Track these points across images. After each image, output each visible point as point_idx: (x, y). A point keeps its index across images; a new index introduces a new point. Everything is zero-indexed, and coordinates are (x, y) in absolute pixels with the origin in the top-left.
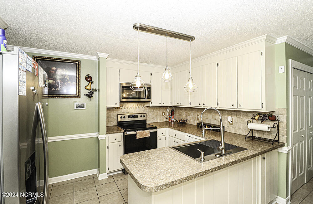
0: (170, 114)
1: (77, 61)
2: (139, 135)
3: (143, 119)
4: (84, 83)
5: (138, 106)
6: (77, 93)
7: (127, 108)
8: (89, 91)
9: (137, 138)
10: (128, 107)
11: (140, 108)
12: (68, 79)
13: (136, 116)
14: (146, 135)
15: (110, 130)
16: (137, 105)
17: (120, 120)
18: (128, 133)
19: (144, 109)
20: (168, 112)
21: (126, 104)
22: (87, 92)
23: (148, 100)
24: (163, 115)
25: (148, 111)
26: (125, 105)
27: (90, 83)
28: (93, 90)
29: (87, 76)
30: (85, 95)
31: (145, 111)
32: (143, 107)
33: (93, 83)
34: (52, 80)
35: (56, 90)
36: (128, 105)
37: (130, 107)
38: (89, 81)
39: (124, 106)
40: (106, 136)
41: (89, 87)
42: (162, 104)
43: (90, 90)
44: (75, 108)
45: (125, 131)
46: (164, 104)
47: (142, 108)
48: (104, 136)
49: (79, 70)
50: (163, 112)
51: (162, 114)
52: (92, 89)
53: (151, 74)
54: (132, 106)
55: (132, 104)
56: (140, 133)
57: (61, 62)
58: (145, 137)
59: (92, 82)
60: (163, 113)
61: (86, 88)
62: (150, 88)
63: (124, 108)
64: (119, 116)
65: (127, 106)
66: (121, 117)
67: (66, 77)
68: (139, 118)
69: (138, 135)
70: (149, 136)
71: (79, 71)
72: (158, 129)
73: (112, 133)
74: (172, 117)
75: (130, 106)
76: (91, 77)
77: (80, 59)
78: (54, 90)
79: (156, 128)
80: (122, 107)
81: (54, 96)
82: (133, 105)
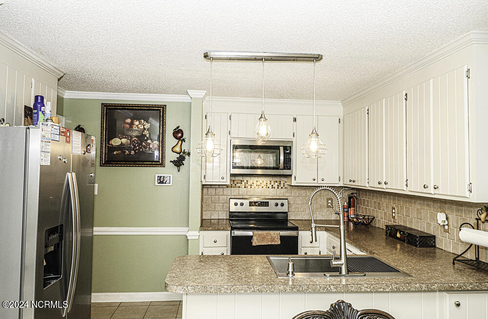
0: (346, 204)
1: (160, 106)
2: (257, 239)
3: (279, 209)
4: (170, 141)
5: (272, 184)
6: (159, 159)
7: (249, 187)
8: (179, 155)
9: (254, 244)
10: (251, 185)
11: (276, 187)
12: (148, 136)
13: (266, 204)
14: (273, 241)
15: (206, 225)
16: (269, 182)
17: (233, 209)
18: (237, 233)
19: (284, 190)
20: (340, 200)
21: (248, 178)
22: (175, 157)
23: (287, 172)
24: (329, 204)
25: (292, 195)
26: (245, 181)
27: (180, 142)
28: (184, 153)
29: (175, 129)
30: (171, 162)
31: (287, 195)
32: (282, 185)
33: (185, 142)
34: (125, 138)
35: (130, 154)
36: (251, 180)
37: (255, 185)
38: (179, 139)
39: (243, 183)
40: (199, 234)
41: (177, 149)
42: (320, 181)
43: (179, 153)
44: (156, 184)
45: (233, 229)
46: (323, 182)
47: (280, 187)
48: (197, 233)
49: (163, 121)
50: (328, 199)
51: (325, 204)
52: (183, 151)
53: (295, 120)
54: (259, 183)
55: (261, 180)
56: (259, 235)
57: (139, 110)
58: (270, 243)
59: (184, 140)
60: (330, 201)
61: (174, 149)
62: (290, 147)
63: (243, 187)
64: (233, 202)
65: (249, 183)
66: (236, 204)
67: (144, 133)
68: (271, 208)
69: (254, 238)
70: (279, 243)
71: (163, 123)
72: (300, 232)
73: (209, 230)
74: (351, 211)
75: (255, 182)
76: (181, 131)
77: (166, 102)
78: (127, 154)
79: (296, 229)
80: (239, 185)
81: (127, 163)
82: (261, 182)
